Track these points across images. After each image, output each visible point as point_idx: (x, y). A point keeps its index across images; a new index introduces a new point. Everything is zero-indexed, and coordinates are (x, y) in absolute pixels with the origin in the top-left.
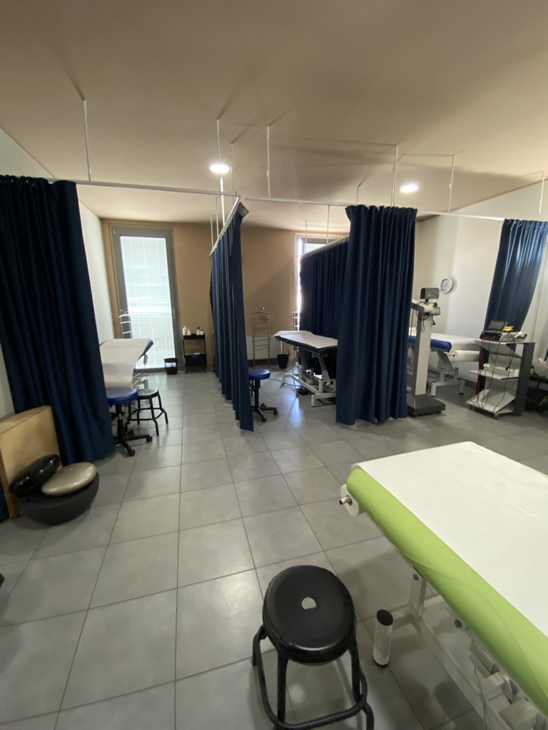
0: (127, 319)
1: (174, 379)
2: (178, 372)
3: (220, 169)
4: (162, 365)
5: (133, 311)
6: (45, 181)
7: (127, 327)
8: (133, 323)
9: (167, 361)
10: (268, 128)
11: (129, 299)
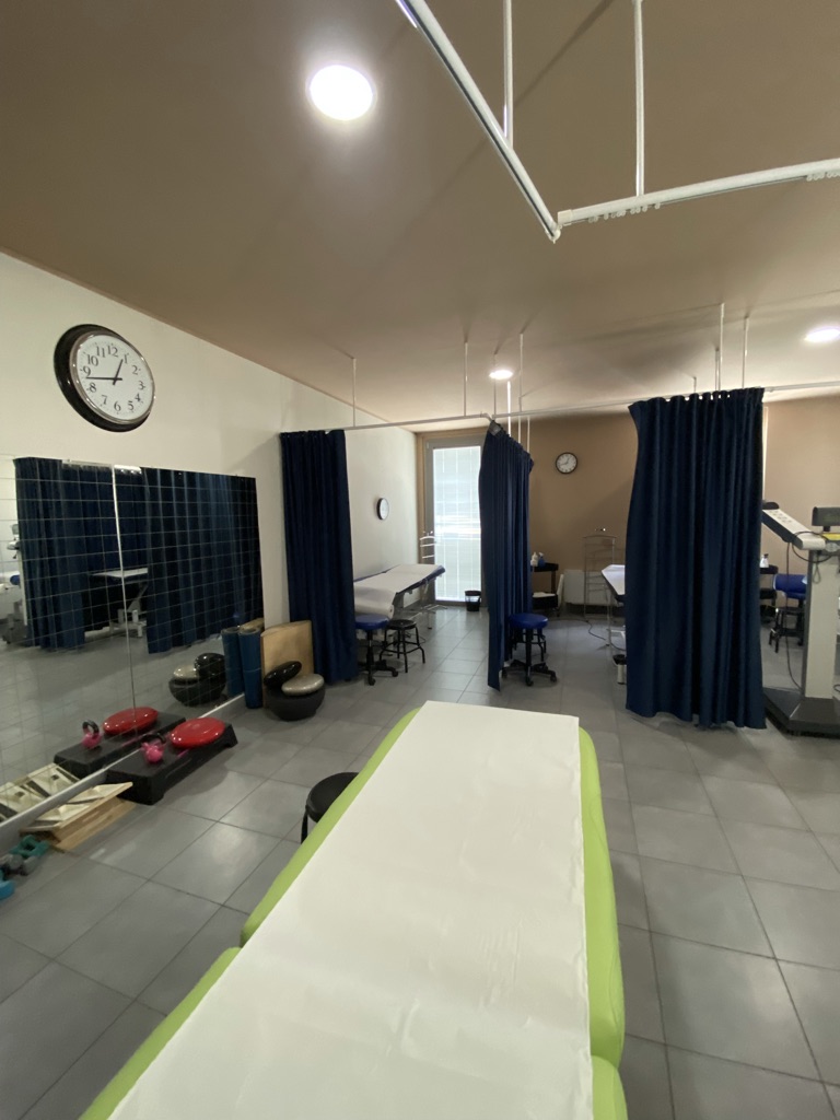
0: (432, 541)
1: (475, 617)
2: (481, 609)
3: (502, 374)
4: (463, 598)
5: (440, 532)
6: (322, 433)
7: (431, 551)
8: (437, 546)
9: (469, 593)
10: (522, 336)
11: (437, 519)
